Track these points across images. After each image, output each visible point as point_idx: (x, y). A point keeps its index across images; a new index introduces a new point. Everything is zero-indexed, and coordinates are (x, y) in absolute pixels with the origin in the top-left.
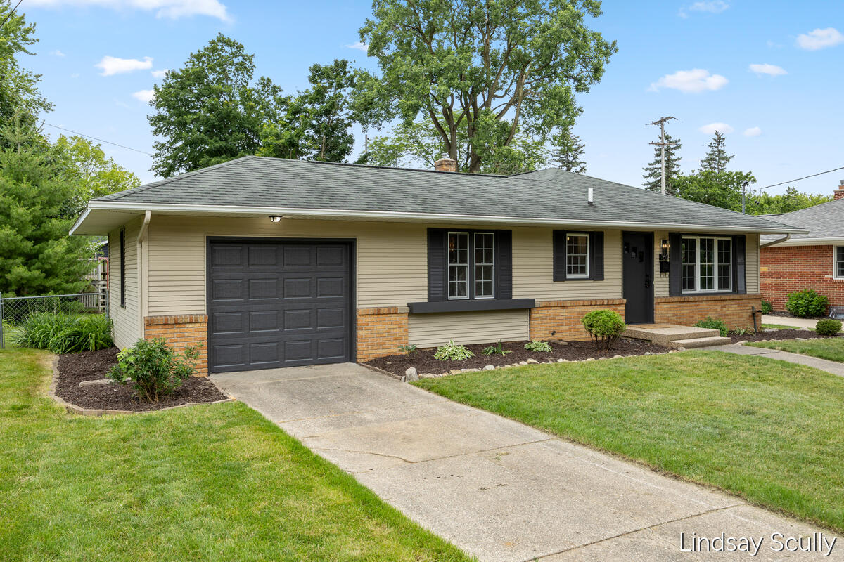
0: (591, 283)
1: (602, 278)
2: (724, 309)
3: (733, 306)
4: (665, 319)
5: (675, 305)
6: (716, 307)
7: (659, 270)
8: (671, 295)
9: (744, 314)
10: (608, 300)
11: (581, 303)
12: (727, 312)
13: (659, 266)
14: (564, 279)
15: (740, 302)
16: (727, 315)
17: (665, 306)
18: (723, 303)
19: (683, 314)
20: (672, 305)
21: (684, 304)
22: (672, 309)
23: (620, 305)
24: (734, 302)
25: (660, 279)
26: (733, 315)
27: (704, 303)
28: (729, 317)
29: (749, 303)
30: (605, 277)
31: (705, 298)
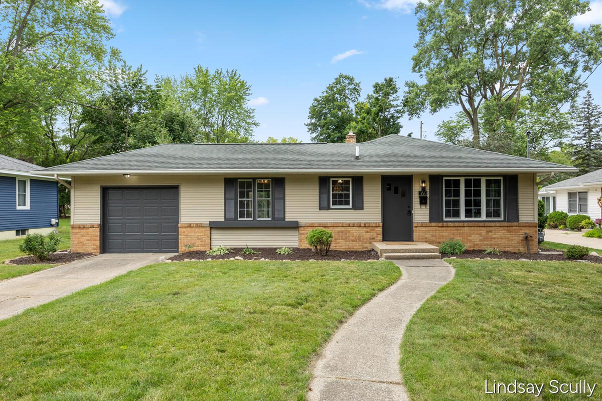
0: (353, 211)
1: (362, 208)
2: (490, 234)
3: (501, 232)
4: (422, 239)
5: (434, 229)
6: (481, 232)
7: (419, 202)
8: (431, 221)
9: (516, 238)
10: (365, 224)
11: (340, 225)
12: (494, 236)
13: (419, 200)
14: (328, 208)
15: (510, 228)
16: (494, 238)
17: (424, 229)
18: (488, 229)
19: (443, 236)
20: (431, 229)
21: (444, 228)
22: (431, 231)
23: (376, 227)
24: (502, 228)
25: (420, 210)
26: (502, 238)
27: (466, 228)
28: (496, 240)
29: (521, 230)
30: (364, 208)
31: (466, 224)
